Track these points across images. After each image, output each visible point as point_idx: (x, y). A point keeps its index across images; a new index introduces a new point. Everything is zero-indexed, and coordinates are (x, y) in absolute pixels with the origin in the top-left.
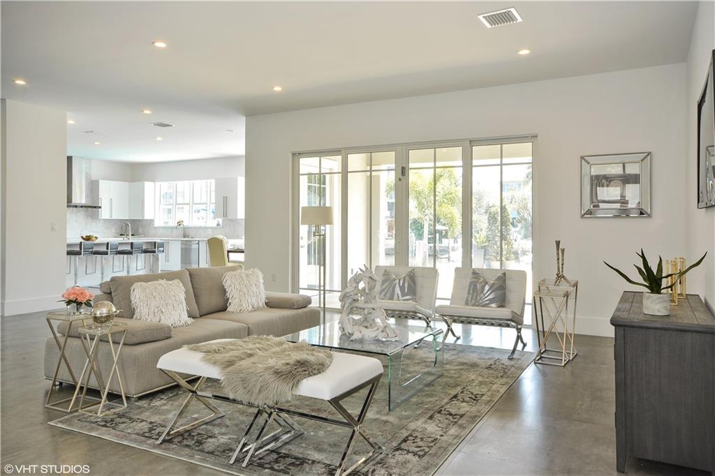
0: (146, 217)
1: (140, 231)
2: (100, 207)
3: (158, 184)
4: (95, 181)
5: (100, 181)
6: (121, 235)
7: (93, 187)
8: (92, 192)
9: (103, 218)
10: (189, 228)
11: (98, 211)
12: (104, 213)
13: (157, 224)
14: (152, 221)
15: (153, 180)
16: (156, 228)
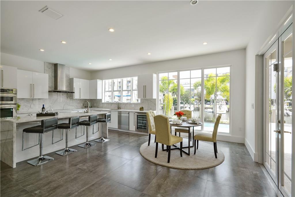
0: (98, 98)
1: (95, 105)
2: (74, 93)
3: (104, 81)
4: (71, 78)
5: (74, 78)
6: (85, 107)
7: (71, 82)
8: (70, 84)
9: (75, 98)
10: (121, 104)
11: (73, 95)
12: (76, 96)
13: (103, 101)
14: (101, 100)
15: (102, 79)
16: (103, 103)
